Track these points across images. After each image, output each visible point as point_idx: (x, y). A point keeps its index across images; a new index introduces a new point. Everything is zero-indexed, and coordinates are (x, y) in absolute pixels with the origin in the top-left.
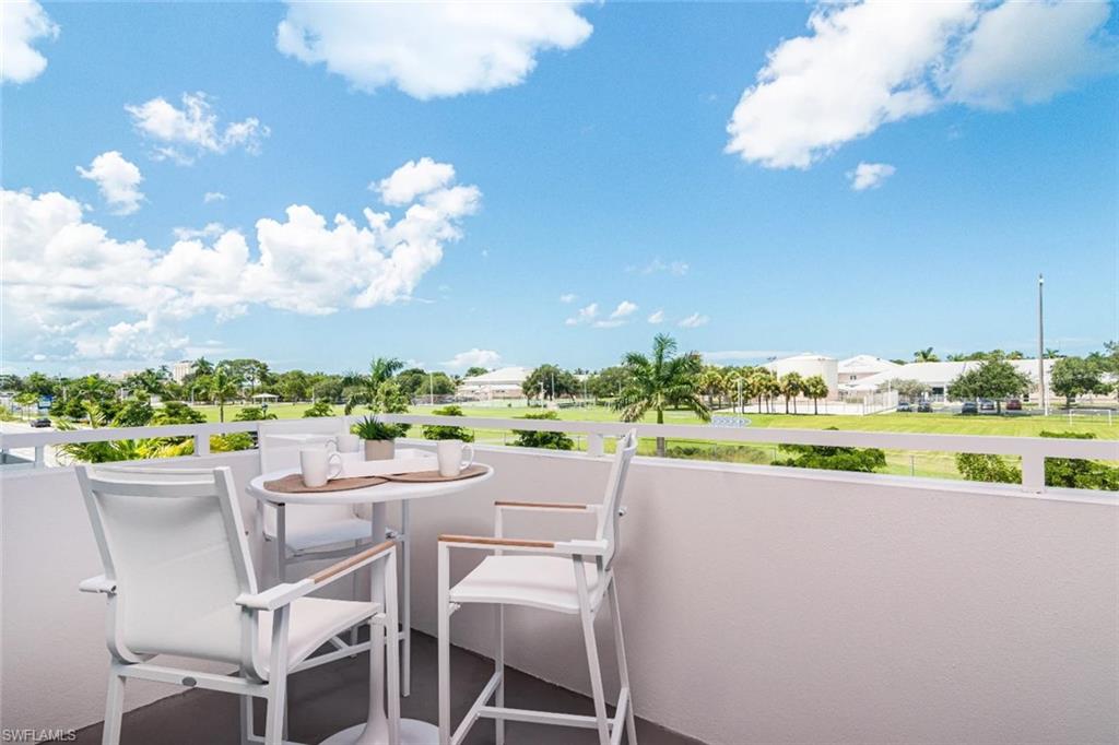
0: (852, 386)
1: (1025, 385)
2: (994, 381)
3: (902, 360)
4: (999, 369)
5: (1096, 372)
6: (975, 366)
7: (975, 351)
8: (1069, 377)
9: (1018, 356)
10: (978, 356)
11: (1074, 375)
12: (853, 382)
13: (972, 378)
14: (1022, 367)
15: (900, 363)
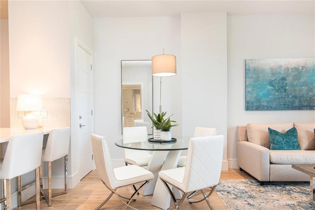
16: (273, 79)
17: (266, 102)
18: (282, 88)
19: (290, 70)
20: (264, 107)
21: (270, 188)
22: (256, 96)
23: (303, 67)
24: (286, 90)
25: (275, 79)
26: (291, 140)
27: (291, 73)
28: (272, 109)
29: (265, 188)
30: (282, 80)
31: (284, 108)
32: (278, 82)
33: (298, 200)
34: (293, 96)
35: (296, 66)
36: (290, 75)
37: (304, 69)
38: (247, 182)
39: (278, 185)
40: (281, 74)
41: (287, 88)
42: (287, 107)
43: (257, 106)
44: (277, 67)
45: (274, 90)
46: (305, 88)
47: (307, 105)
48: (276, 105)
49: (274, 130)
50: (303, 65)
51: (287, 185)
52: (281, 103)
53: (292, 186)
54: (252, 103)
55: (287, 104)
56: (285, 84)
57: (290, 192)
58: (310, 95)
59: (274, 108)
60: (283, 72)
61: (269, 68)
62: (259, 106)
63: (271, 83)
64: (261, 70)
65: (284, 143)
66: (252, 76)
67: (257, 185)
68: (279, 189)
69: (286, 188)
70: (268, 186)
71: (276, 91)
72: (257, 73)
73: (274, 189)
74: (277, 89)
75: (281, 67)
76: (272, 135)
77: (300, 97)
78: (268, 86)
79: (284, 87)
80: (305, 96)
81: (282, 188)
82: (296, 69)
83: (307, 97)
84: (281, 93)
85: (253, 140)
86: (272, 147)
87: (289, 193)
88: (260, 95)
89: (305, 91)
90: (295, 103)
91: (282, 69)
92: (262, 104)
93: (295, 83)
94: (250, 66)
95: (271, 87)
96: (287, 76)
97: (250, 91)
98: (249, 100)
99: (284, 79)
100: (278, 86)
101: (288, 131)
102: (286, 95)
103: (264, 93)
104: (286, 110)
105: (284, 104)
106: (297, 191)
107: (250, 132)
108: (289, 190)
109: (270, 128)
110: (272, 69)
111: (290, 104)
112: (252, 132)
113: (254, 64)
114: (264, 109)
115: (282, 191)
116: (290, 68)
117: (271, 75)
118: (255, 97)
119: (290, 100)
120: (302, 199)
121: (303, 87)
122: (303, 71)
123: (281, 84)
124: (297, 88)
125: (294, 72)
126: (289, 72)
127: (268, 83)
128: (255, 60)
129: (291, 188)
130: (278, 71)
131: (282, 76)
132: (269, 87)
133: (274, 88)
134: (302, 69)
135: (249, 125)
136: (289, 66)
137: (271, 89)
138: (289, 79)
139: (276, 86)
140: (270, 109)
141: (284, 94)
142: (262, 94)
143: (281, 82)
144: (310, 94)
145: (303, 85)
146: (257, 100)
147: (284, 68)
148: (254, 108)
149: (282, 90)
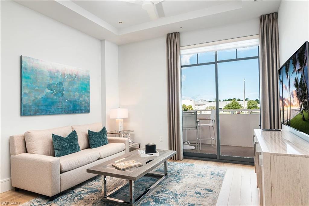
0: (199, 108)
1: (241, 107)
2: (234, 107)
3: (211, 101)
4: (235, 103)
5: (257, 104)
6: (229, 102)
7: (229, 99)
8: (251, 105)
9: (239, 100)
10: (230, 100)
11: (252, 105)
12: (199, 107)
13: (229, 106)
14: (240, 103)
15: (211, 102)
16: (52, 83)
17: (44, 106)
18: (60, 92)
19: (66, 76)
20: (43, 112)
21: (62, 200)
22: (34, 99)
23: (76, 75)
24: (62, 95)
25: (53, 83)
26: (74, 143)
27: (67, 79)
28: (50, 114)
29: (57, 202)
30: (59, 84)
31: (61, 112)
32: (56, 86)
33: (91, 201)
34: (69, 101)
35: (71, 74)
36: (66, 81)
37: (76, 77)
38: (33, 203)
39: (67, 193)
40: (59, 79)
41: (63, 92)
42: (63, 111)
43: (35, 110)
44: (55, 71)
45: (52, 93)
46: (78, 94)
47: (79, 109)
48: (54, 109)
49: (58, 136)
50: (76, 73)
51: (74, 189)
52: (58, 107)
53: (79, 188)
54: (30, 107)
55: (64, 108)
56: (62, 89)
57: (81, 196)
58: (81, 101)
59: (52, 112)
60: (60, 77)
61: (48, 71)
62: (38, 110)
63: (49, 87)
64: (39, 71)
65: (69, 148)
66: (30, 76)
67: (47, 203)
68: (70, 197)
69: (75, 193)
70: (59, 198)
71: (54, 95)
72: (35, 73)
73: (65, 199)
74: (55, 93)
75: (58, 71)
76: (57, 142)
77: (74, 101)
78: (47, 89)
79: (61, 91)
80: (77, 101)
81: (72, 194)
82: (71, 76)
83: (79, 102)
84: (58, 97)
85: (35, 149)
86: (57, 153)
87: (81, 198)
88: (38, 98)
89: (77, 97)
90: (70, 107)
91: (59, 74)
92: (41, 108)
93: (70, 89)
94: (27, 64)
95: (49, 91)
96: (64, 81)
97: (27, 93)
98: (27, 104)
99: (61, 84)
100: (56, 90)
101: (70, 135)
102: (63, 100)
103: (42, 96)
104: (63, 114)
105: (61, 108)
106: (85, 192)
107: (30, 141)
108: (79, 195)
109: (54, 135)
110: (50, 72)
111: (66, 108)
112: (33, 141)
113: (32, 63)
114: (43, 113)
115: (74, 198)
116: (66, 74)
117: (49, 78)
118: (33, 101)
119: (66, 104)
120: (94, 198)
121: (76, 93)
122: (76, 78)
123: (59, 88)
124: (72, 94)
125: (69, 78)
126: (65, 78)
127: (47, 86)
128: (33, 59)
129: (79, 191)
130: (56, 75)
131: (59, 80)
132: (48, 91)
133: (52, 92)
134: (75, 77)
135: (28, 133)
136: (65, 72)
137: (49, 92)
138: (66, 85)
139: (55, 90)
140: (48, 113)
141: (61, 98)
142: (41, 98)
143: (58, 86)
144: (81, 99)
145: (76, 91)
146: (36, 104)
147: (61, 73)
148: (32, 113)
149: (60, 94)
